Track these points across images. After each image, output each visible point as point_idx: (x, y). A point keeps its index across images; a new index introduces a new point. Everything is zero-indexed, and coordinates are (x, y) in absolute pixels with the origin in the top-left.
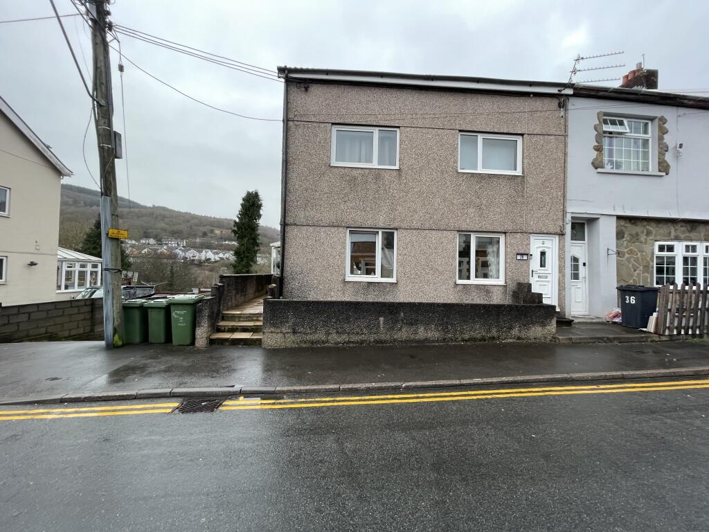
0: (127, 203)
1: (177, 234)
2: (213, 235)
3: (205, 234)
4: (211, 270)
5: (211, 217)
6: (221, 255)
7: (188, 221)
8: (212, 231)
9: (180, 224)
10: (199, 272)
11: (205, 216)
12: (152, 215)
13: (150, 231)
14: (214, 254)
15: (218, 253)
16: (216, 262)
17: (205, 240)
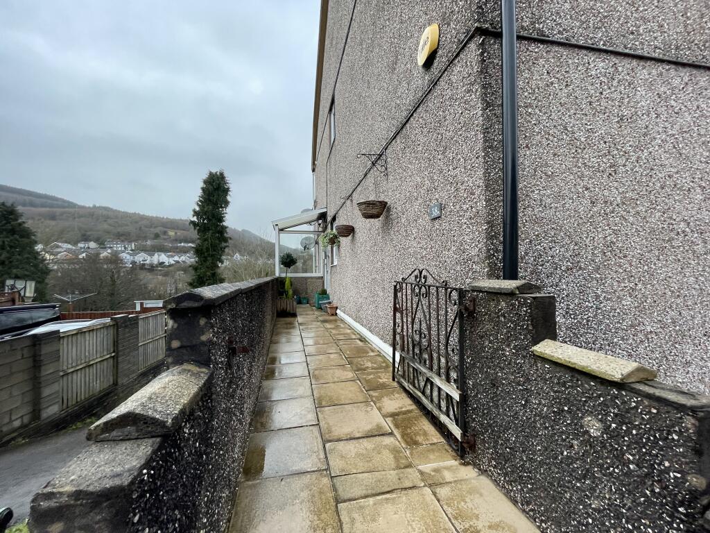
0: (60, 203)
1: (123, 237)
2: (165, 237)
3: (157, 236)
4: (166, 275)
5: (163, 218)
6: (176, 258)
7: (136, 222)
8: (165, 233)
9: (127, 225)
10: (150, 277)
11: (157, 217)
12: (93, 215)
13: (89, 233)
14: (168, 257)
15: (172, 256)
16: (170, 266)
17: (156, 242)
